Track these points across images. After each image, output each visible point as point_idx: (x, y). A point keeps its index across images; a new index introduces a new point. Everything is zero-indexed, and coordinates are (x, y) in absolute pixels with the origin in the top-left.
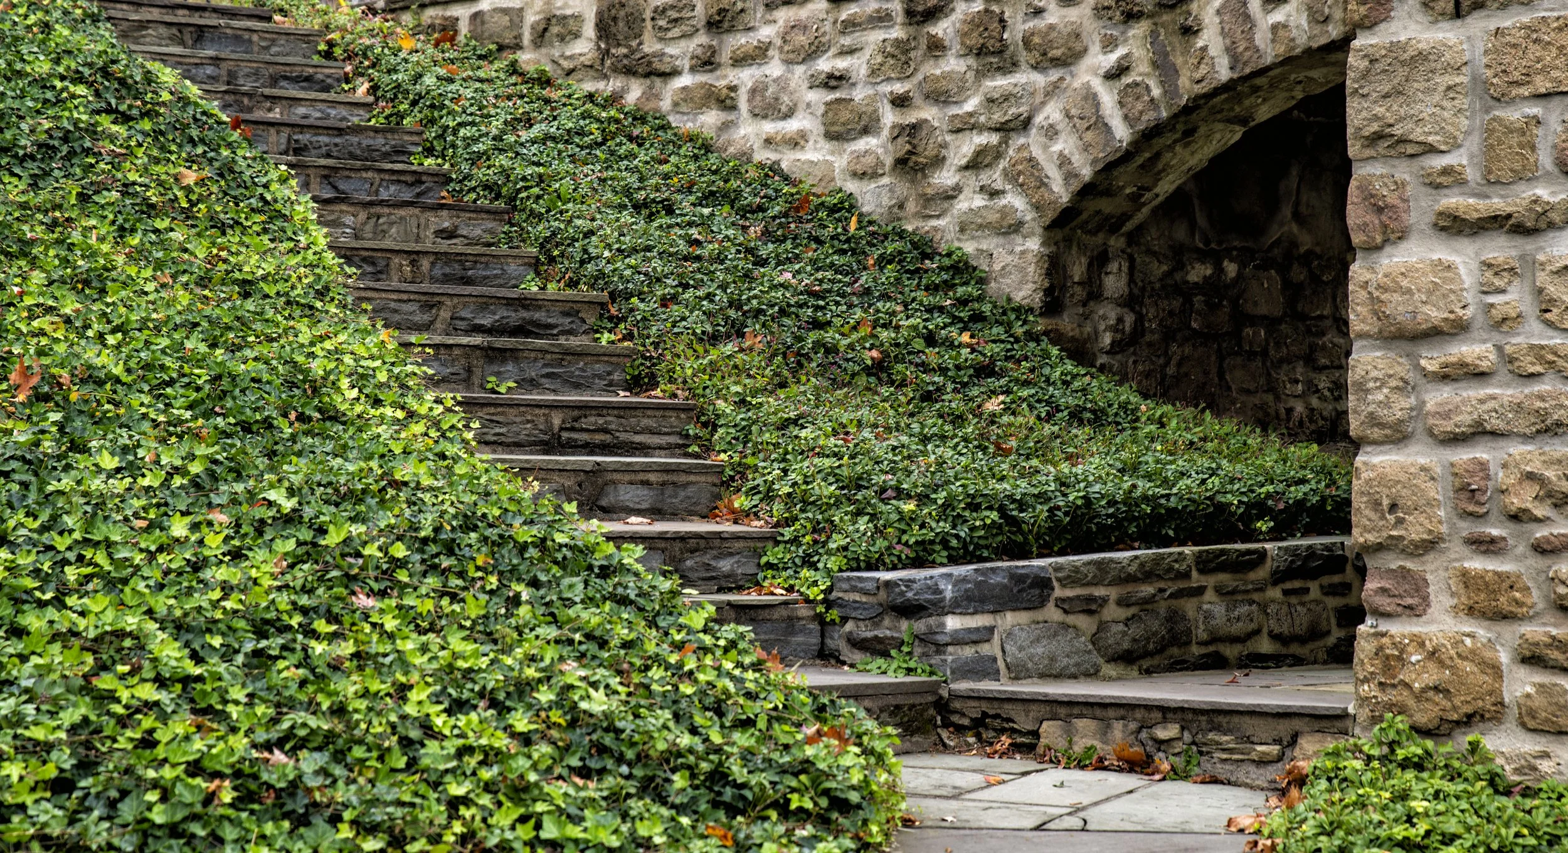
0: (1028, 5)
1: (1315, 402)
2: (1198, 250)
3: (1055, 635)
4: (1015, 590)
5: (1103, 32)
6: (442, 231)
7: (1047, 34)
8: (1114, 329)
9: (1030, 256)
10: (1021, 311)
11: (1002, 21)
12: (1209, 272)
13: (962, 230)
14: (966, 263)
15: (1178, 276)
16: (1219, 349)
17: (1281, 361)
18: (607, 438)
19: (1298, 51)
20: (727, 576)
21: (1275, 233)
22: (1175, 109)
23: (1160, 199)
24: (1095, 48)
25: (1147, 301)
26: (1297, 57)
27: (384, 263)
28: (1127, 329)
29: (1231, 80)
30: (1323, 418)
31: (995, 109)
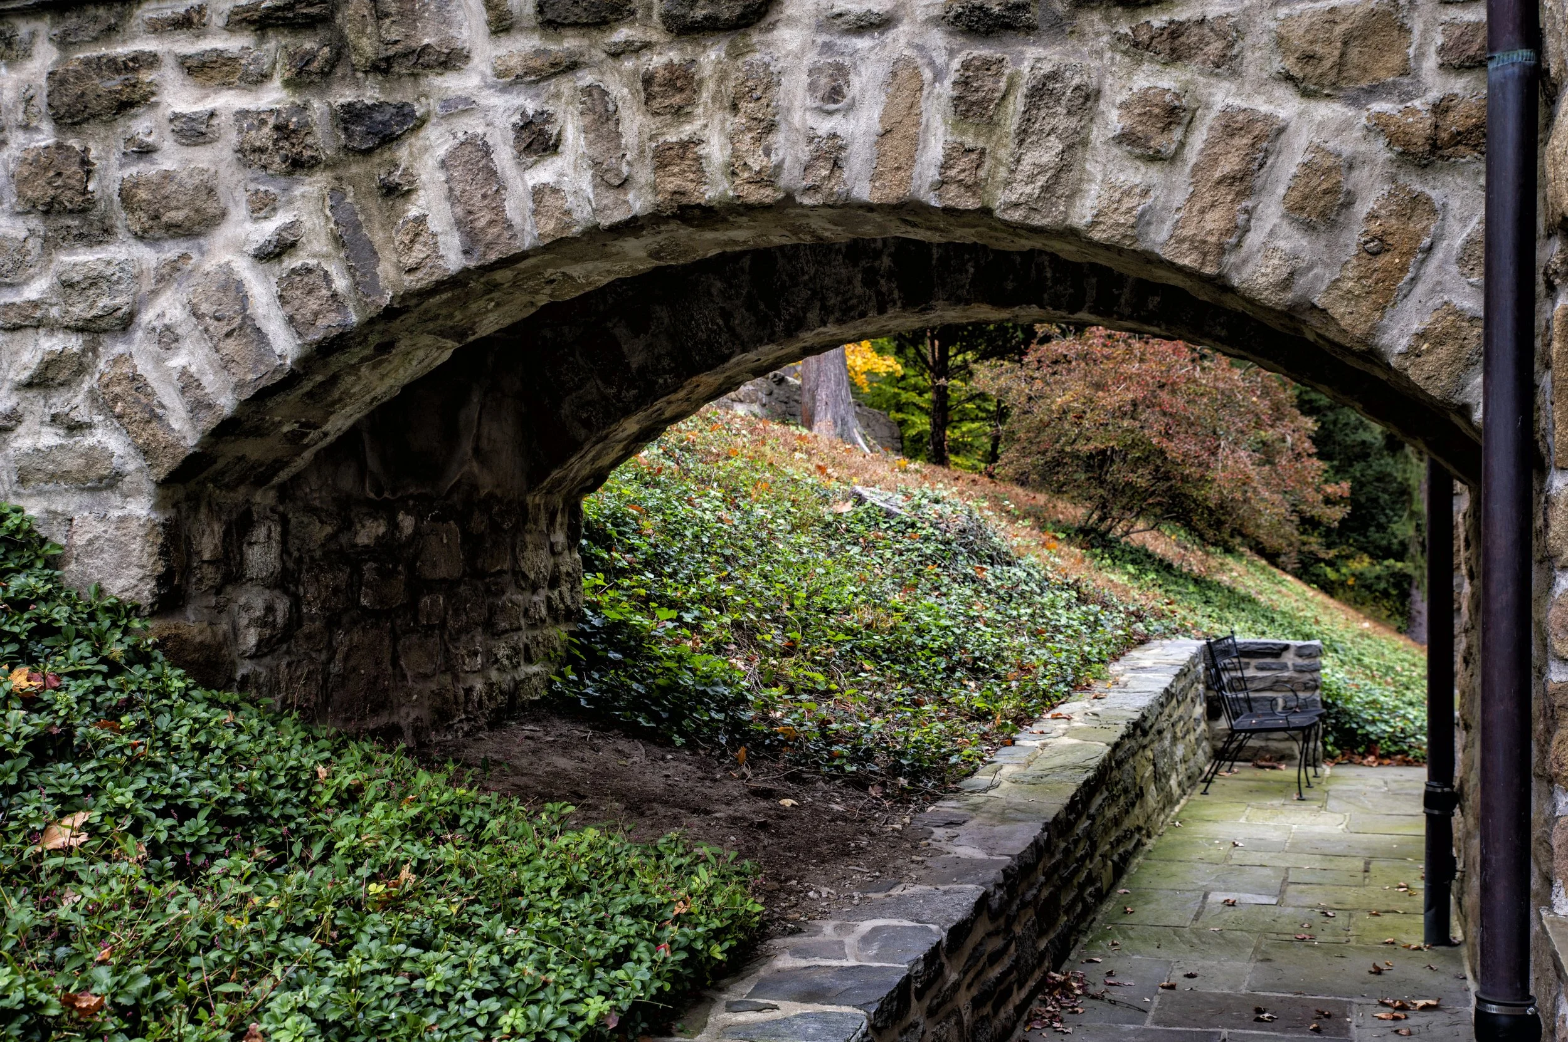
0: (128, 141)
1: (494, 675)
2: (368, 502)
5: (252, 187)
7: (160, 186)
8: (261, 622)
9: (133, 526)
10: (120, 612)
11: (85, 162)
12: (382, 530)
13: (22, 480)
14: (30, 531)
15: (344, 539)
16: (393, 630)
17: (460, 632)
19: (576, 230)
21: (454, 476)
22: (372, 311)
23: (329, 439)
24: (239, 212)
25: (305, 577)
26: (574, 240)
28: (280, 620)
29: (466, 271)
30: (502, 692)
31: (75, 297)
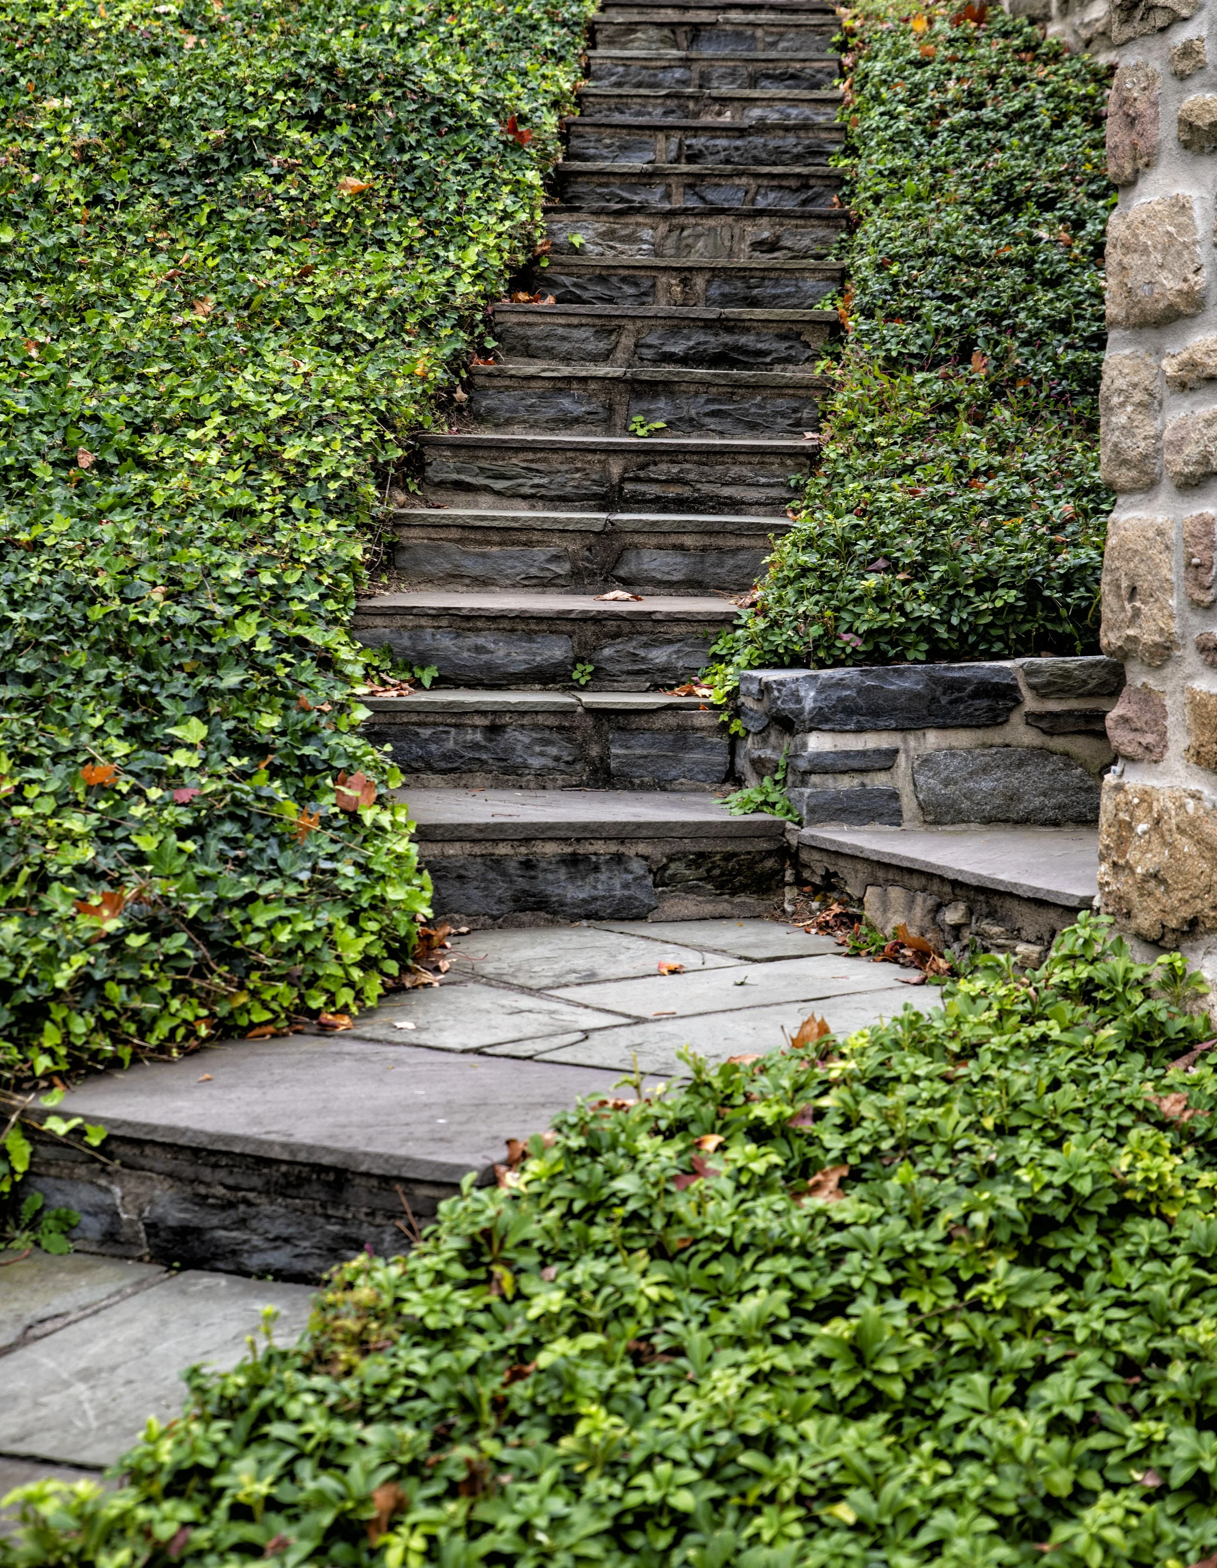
3: (1021, 764)
4: (944, 700)
6: (761, 243)
18: (686, 492)
20: (663, 670)
27: (649, 283)
